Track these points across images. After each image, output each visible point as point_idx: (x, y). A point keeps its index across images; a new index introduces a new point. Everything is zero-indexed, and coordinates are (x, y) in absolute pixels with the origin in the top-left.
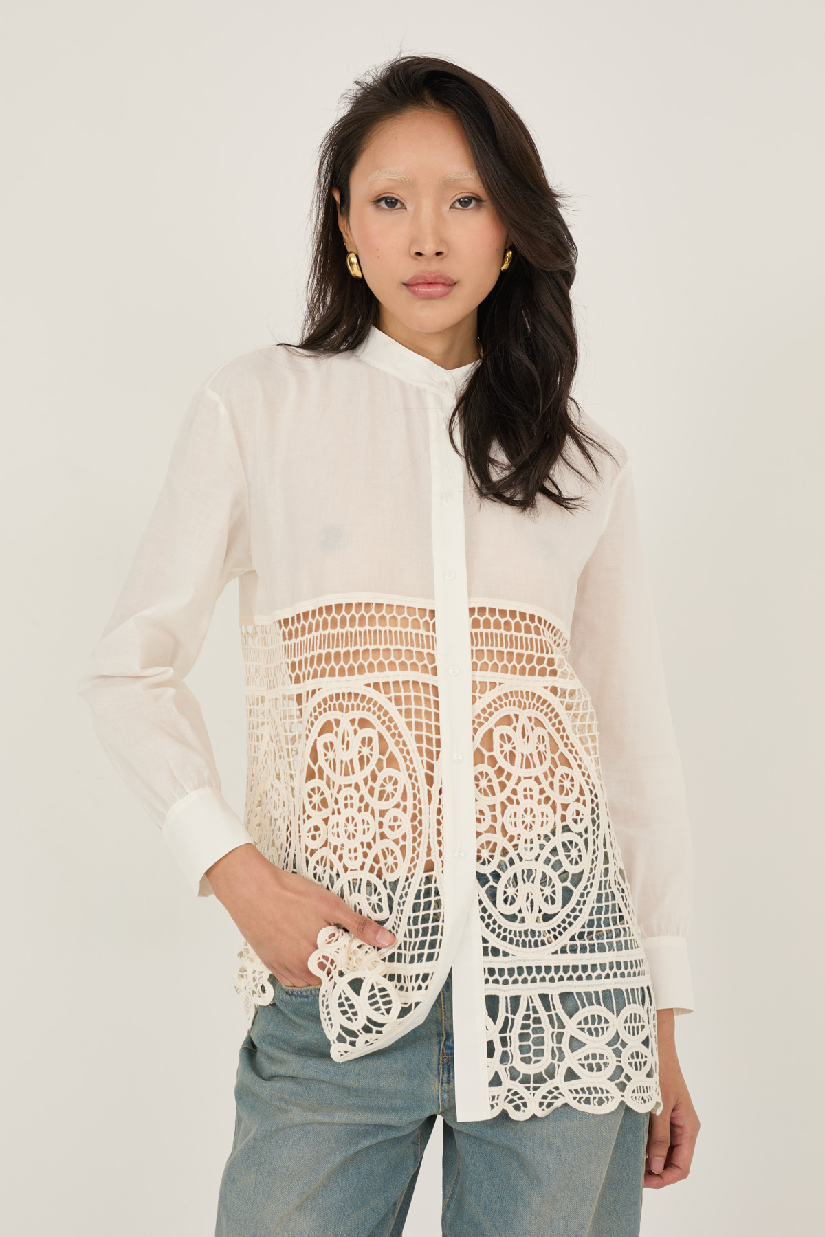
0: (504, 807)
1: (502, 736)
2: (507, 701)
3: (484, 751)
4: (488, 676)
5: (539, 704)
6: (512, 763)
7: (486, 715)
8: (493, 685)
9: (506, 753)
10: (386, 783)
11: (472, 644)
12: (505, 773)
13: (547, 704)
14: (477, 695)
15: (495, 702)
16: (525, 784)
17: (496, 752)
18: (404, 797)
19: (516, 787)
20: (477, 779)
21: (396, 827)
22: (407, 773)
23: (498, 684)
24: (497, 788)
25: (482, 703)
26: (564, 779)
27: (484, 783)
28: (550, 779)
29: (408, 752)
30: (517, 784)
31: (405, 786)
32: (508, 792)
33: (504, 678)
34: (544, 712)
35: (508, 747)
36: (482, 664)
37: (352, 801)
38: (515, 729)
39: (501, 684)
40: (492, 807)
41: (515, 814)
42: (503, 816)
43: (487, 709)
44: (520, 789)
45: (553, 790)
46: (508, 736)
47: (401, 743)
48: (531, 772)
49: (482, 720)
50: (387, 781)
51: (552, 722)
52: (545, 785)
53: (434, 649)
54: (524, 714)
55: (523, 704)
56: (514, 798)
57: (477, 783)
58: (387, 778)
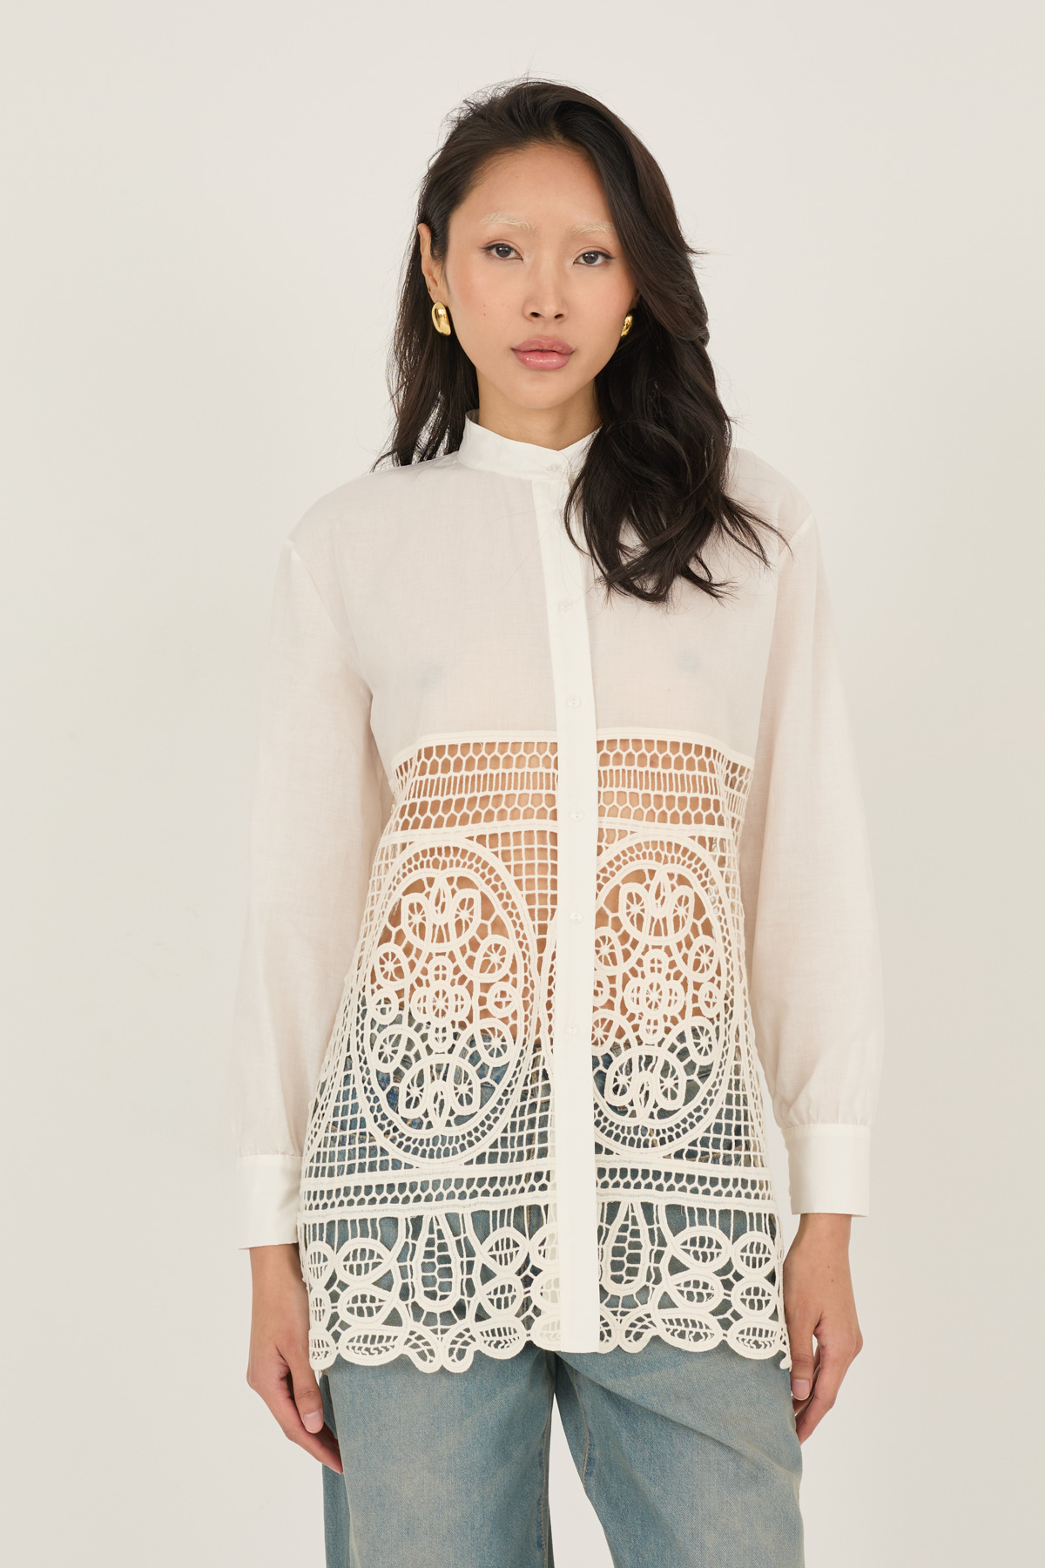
0: (626, 980)
1: (630, 896)
2: (640, 854)
3: (608, 912)
4: (617, 823)
5: (686, 858)
6: (640, 928)
7: (613, 869)
8: (623, 834)
9: (633, 916)
10: (492, 952)
11: (600, 785)
12: (630, 940)
13: (695, 859)
14: (603, 844)
15: (624, 853)
16: (652, 954)
17: (622, 914)
18: (514, 968)
19: (642, 957)
20: (597, 944)
21: (504, 1004)
22: (516, 941)
23: (629, 833)
24: (619, 957)
25: (608, 856)
26: (703, 952)
27: (605, 950)
28: (684, 949)
29: (518, 916)
30: (643, 954)
31: (514, 957)
32: (632, 962)
33: (636, 826)
34: (692, 868)
35: (635, 909)
36: (610, 808)
37: (444, 972)
38: (647, 887)
39: (632, 833)
40: (612, 979)
41: (639, 988)
42: (623, 990)
43: (615, 862)
44: (646, 959)
45: (686, 963)
46: (637, 895)
47: (510, 905)
48: (662, 941)
49: (608, 875)
50: (493, 950)
51: (702, 880)
52: (677, 957)
53: (554, 789)
54: (662, 870)
55: (663, 857)
56: (639, 970)
57: (598, 949)
58: (493, 947)
